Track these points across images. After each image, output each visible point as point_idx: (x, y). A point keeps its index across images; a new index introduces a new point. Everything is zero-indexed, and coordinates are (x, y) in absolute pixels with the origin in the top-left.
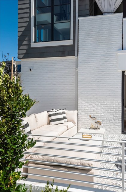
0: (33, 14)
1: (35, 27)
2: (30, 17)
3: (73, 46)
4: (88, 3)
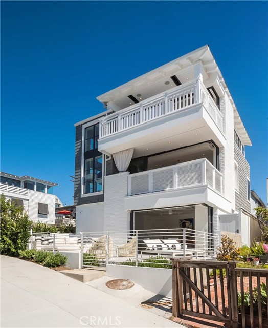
0: (83, 176)
1: (84, 184)
2: (80, 178)
3: (103, 195)
4: (111, 165)
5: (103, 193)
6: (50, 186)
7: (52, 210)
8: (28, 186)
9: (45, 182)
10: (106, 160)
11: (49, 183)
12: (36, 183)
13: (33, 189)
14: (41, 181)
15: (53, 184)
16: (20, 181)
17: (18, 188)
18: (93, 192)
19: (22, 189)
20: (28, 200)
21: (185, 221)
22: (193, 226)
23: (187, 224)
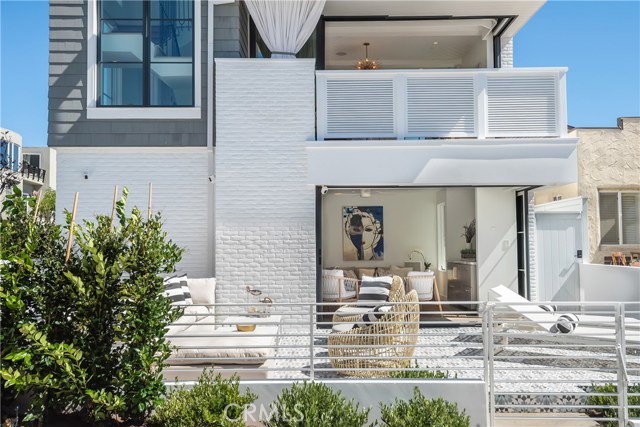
0: (93, 29)
3: (202, 122)
4: (235, 24)
5: (197, 116)
21: (360, 213)
22: (382, 226)
23: (367, 221)
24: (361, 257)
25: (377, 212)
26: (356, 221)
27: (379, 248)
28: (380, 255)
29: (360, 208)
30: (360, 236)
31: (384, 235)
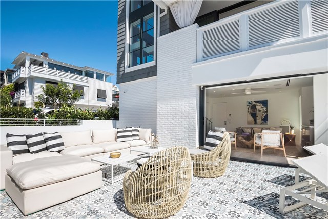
3: (155, 67)
4: (168, 22)
5: (155, 64)
6: (108, 76)
7: (109, 96)
8: (89, 75)
9: (104, 72)
10: (160, 16)
11: (107, 73)
12: (95, 73)
13: (93, 78)
14: (100, 71)
15: (110, 74)
16: (82, 71)
17: (79, 76)
18: (141, 63)
19: (83, 77)
20: (88, 87)
21: (255, 103)
22: (267, 109)
23: (259, 107)
24: (256, 123)
25: (265, 103)
26: (254, 107)
27: (265, 119)
28: (266, 122)
29: (255, 101)
30: (256, 114)
31: (268, 113)
